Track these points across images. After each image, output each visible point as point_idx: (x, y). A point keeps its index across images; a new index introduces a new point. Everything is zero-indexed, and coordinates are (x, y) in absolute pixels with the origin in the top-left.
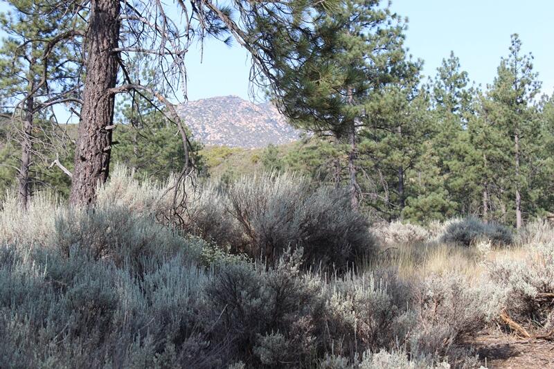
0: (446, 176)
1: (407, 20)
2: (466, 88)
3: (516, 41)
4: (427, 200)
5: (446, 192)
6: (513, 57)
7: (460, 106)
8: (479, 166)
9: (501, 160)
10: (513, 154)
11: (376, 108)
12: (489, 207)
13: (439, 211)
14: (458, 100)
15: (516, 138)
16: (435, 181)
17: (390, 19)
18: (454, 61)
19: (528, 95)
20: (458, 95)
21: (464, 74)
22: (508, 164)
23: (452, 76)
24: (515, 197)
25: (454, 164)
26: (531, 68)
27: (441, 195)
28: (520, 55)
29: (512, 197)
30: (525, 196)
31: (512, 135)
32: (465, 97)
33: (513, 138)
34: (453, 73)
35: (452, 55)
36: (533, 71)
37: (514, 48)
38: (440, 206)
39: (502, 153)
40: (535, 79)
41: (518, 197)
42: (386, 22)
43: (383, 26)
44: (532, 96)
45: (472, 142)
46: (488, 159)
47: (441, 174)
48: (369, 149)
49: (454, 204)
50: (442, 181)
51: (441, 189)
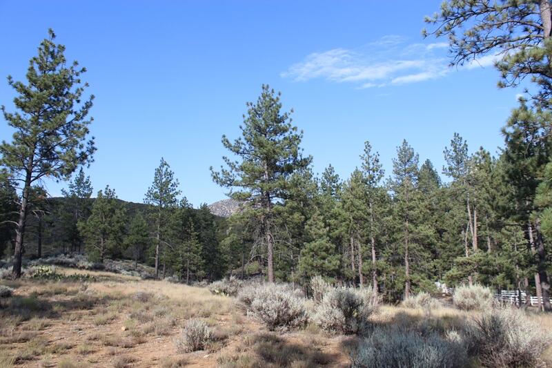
0: (328, 228)
1: (302, 132)
2: (338, 183)
3: (368, 146)
4: (316, 244)
5: (328, 238)
6: (366, 155)
7: (335, 192)
8: (348, 222)
9: (362, 218)
10: (369, 214)
11: (283, 184)
12: (354, 247)
13: (324, 251)
14: (334, 189)
15: (371, 205)
16: (321, 232)
17: (291, 130)
18: (331, 169)
19: (377, 178)
20: (334, 187)
21: (337, 175)
22: (366, 220)
23: (330, 177)
24: (371, 241)
25: (332, 221)
26: (378, 161)
27: (325, 240)
28: (371, 154)
29: (368, 241)
30: (377, 241)
31: (368, 203)
32: (338, 187)
33: (369, 205)
34: (331, 175)
35: (330, 166)
36: (379, 163)
37: (367, 150)
38: (324, 248)
39: (363, 214)
40: (381, 168)
41: (373, 241)
42: (289, 132)
43: (287, 134)
44: (379, 179)
45: (343, 208)
46: (353, 218)
47: (325, 227)
48: (278, 211)
49: (334, 246)
50: (325, 232)
51: (325, 236)
